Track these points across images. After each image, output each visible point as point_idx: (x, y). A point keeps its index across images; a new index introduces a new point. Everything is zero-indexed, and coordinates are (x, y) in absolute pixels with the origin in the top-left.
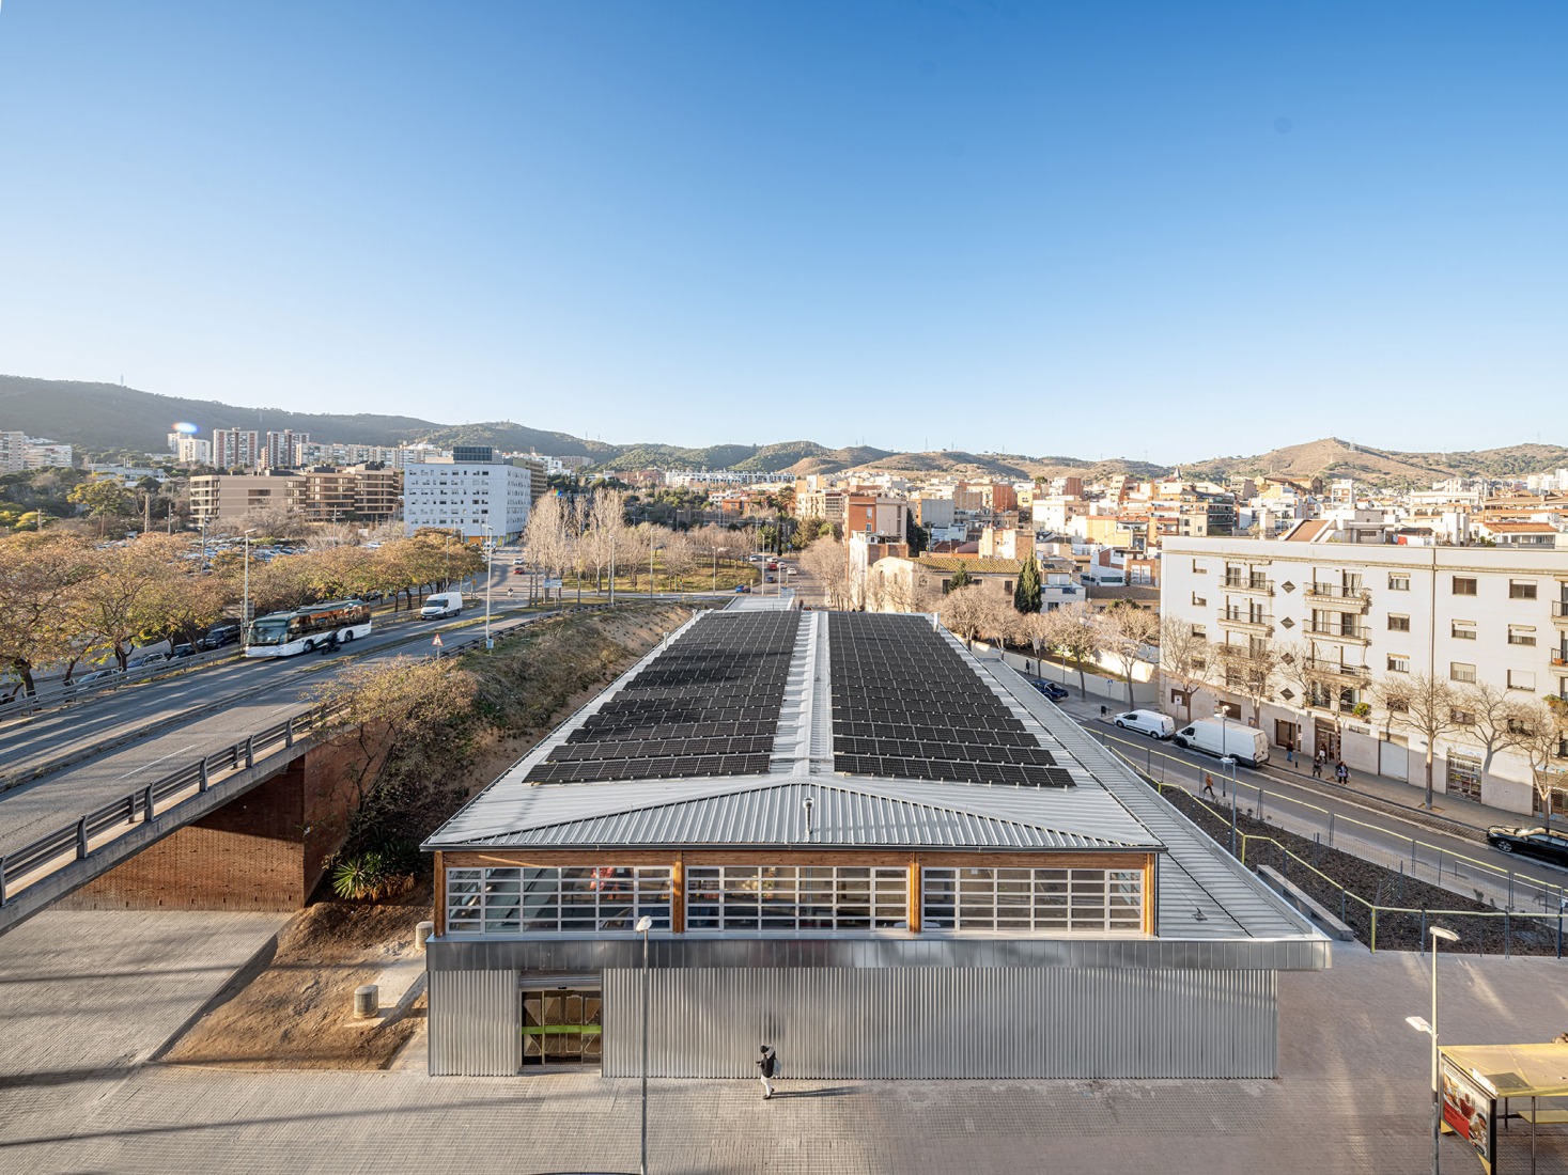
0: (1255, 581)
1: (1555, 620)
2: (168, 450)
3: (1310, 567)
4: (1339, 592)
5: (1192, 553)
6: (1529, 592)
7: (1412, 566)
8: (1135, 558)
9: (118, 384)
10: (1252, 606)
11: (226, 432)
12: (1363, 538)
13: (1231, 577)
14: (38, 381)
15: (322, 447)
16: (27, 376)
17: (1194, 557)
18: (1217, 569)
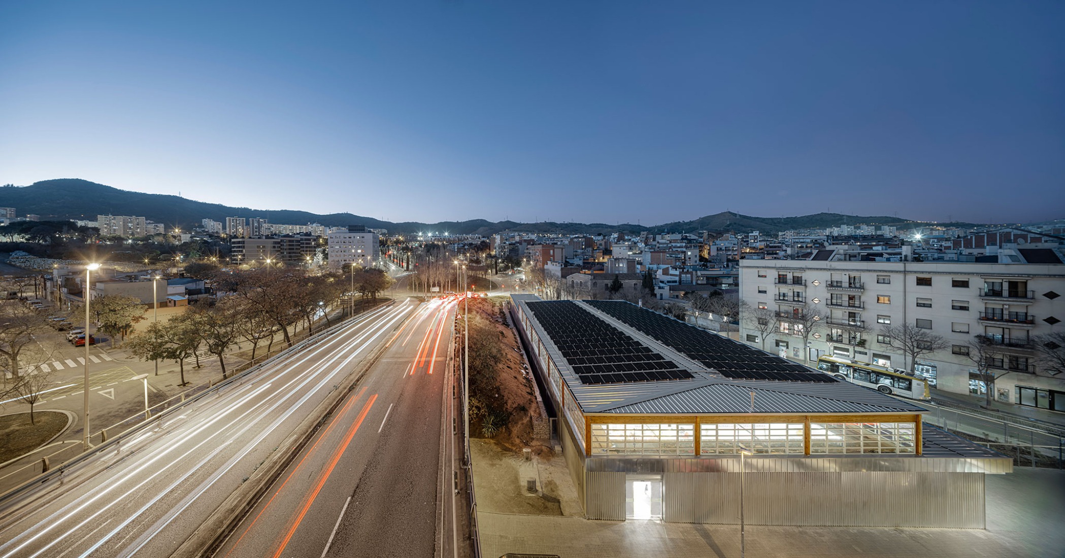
0: (797, 281)
1: (982, 298)
2: (203, 227)
3: (829, 273)
4: (847, 285)
5: (758, 267)
6: (965, 284)
7: (892, 271)
8: (683, 271)
9: (178, 196)
10: (794, 292)
11: (232, 218)
12: (852, 258)
13: (782, 280)
14: (144, 194)
15: (274, 225)
16: (140, 192)
17: (759, 269)
18: (773, 275)
